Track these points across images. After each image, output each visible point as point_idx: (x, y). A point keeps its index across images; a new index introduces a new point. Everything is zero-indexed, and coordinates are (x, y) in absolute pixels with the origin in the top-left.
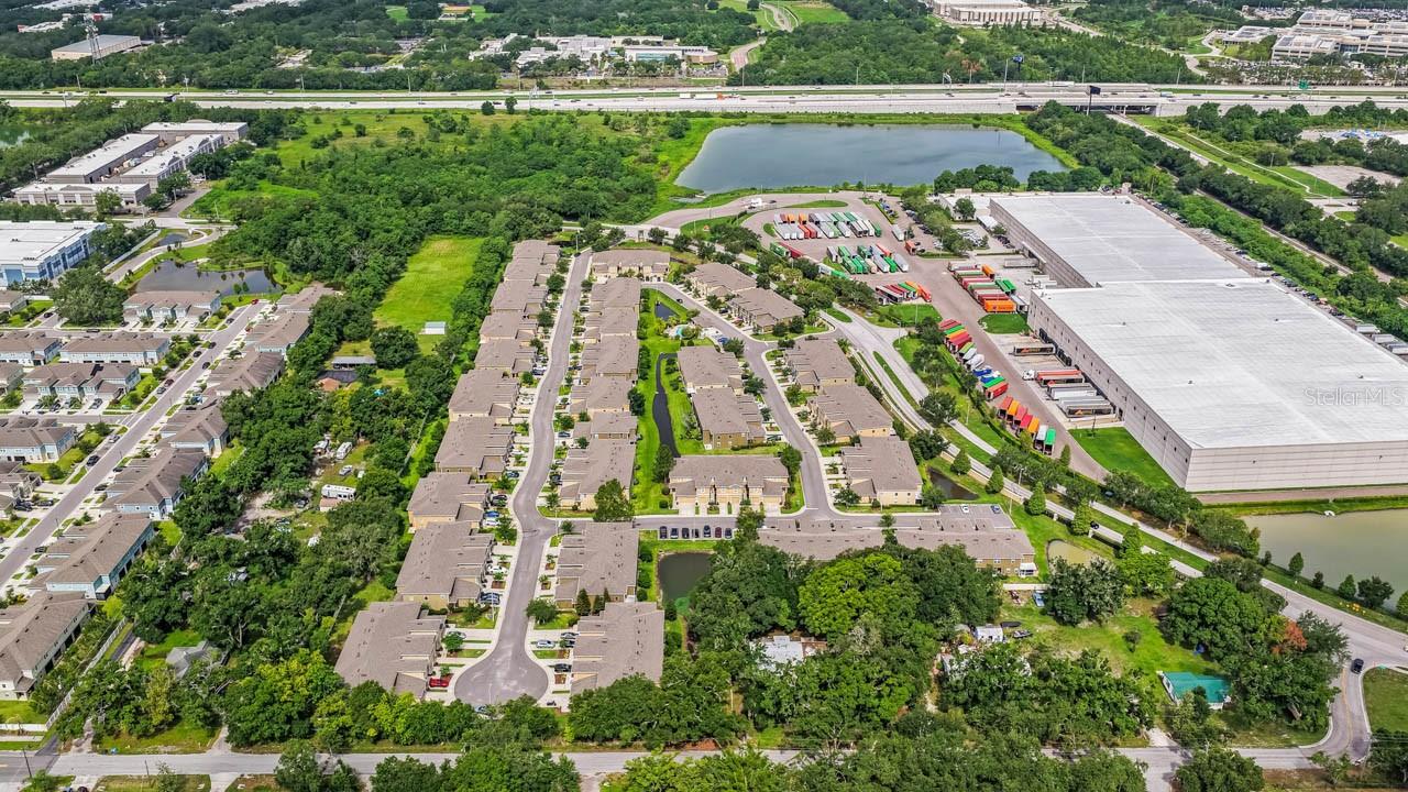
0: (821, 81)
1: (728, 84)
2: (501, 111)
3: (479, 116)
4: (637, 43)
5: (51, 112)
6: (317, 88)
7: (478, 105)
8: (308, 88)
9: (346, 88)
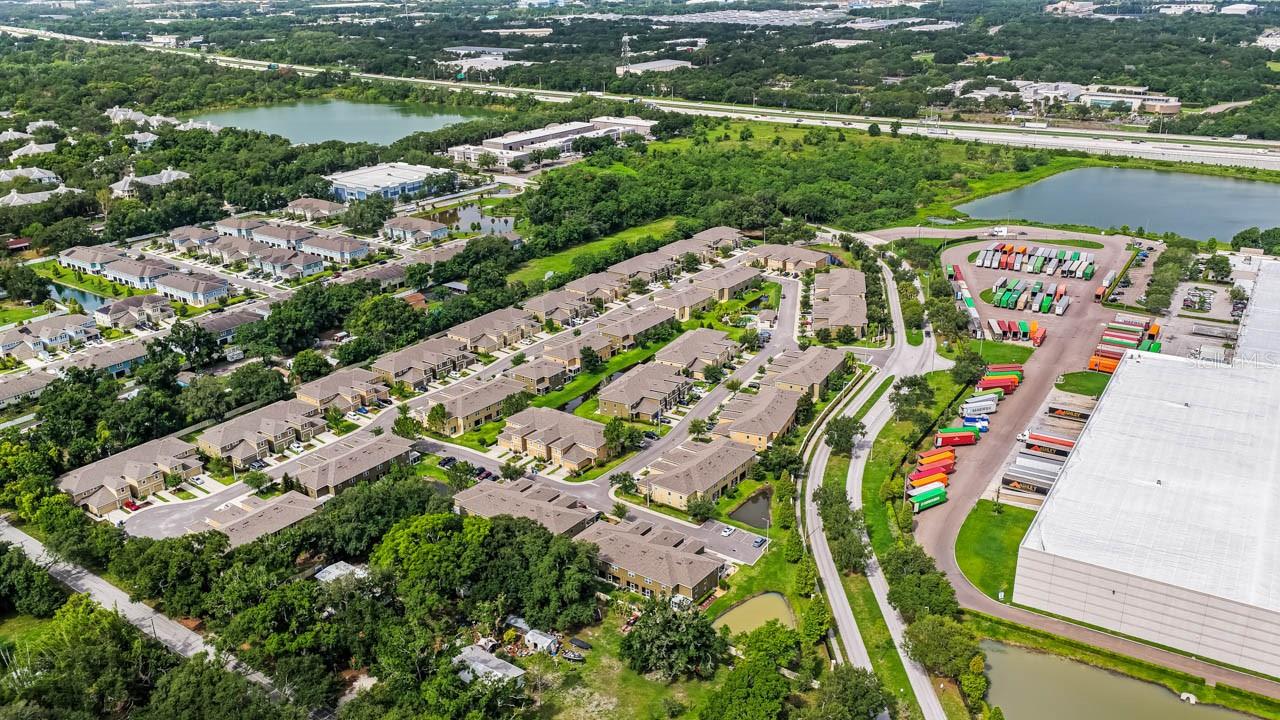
0: (1262, 136)
1: (1149, 132)
2: (886, 134)
3: (867, 136)
4: (1114, 91)
5: (556, 104)
6: (767, 105)
7: (865, 127)
8: (761, 104)
9: (791, 106)
